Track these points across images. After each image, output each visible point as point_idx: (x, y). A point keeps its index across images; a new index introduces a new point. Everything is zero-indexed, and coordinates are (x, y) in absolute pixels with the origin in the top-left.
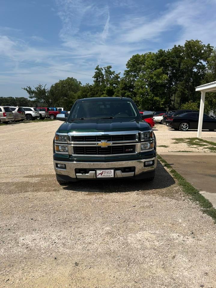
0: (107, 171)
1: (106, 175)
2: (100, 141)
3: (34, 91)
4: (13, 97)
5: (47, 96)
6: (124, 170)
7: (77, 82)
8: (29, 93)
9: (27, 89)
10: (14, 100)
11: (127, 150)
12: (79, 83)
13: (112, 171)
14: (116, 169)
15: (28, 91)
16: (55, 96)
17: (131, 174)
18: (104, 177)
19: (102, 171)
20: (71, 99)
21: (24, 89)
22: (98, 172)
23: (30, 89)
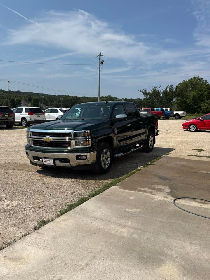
0: (49, 160)
1: (48, 163)
2: (45, 136)
3: (149, 93)
4: (141, 98)
5: (161, 97)
6: (62, 160)
7: (203, 81)
8: (145, 95)
9: (143, 91)
10: (142, 101)
11: (64, 145)
12: (205, 82)
13: (52, 160)
14: (55, 160)
15: (143, 93)
16: (168, 96)
17: (67, 165)
18: (48, 164)
19: (46, 160)
20: (185, 99)
21: (141, 91)
22: (44, 160)
23: (145, 90)
